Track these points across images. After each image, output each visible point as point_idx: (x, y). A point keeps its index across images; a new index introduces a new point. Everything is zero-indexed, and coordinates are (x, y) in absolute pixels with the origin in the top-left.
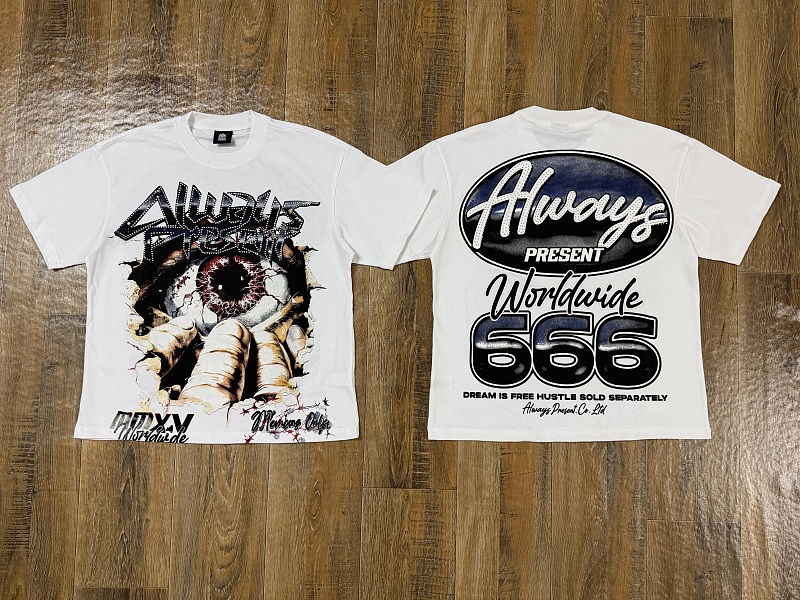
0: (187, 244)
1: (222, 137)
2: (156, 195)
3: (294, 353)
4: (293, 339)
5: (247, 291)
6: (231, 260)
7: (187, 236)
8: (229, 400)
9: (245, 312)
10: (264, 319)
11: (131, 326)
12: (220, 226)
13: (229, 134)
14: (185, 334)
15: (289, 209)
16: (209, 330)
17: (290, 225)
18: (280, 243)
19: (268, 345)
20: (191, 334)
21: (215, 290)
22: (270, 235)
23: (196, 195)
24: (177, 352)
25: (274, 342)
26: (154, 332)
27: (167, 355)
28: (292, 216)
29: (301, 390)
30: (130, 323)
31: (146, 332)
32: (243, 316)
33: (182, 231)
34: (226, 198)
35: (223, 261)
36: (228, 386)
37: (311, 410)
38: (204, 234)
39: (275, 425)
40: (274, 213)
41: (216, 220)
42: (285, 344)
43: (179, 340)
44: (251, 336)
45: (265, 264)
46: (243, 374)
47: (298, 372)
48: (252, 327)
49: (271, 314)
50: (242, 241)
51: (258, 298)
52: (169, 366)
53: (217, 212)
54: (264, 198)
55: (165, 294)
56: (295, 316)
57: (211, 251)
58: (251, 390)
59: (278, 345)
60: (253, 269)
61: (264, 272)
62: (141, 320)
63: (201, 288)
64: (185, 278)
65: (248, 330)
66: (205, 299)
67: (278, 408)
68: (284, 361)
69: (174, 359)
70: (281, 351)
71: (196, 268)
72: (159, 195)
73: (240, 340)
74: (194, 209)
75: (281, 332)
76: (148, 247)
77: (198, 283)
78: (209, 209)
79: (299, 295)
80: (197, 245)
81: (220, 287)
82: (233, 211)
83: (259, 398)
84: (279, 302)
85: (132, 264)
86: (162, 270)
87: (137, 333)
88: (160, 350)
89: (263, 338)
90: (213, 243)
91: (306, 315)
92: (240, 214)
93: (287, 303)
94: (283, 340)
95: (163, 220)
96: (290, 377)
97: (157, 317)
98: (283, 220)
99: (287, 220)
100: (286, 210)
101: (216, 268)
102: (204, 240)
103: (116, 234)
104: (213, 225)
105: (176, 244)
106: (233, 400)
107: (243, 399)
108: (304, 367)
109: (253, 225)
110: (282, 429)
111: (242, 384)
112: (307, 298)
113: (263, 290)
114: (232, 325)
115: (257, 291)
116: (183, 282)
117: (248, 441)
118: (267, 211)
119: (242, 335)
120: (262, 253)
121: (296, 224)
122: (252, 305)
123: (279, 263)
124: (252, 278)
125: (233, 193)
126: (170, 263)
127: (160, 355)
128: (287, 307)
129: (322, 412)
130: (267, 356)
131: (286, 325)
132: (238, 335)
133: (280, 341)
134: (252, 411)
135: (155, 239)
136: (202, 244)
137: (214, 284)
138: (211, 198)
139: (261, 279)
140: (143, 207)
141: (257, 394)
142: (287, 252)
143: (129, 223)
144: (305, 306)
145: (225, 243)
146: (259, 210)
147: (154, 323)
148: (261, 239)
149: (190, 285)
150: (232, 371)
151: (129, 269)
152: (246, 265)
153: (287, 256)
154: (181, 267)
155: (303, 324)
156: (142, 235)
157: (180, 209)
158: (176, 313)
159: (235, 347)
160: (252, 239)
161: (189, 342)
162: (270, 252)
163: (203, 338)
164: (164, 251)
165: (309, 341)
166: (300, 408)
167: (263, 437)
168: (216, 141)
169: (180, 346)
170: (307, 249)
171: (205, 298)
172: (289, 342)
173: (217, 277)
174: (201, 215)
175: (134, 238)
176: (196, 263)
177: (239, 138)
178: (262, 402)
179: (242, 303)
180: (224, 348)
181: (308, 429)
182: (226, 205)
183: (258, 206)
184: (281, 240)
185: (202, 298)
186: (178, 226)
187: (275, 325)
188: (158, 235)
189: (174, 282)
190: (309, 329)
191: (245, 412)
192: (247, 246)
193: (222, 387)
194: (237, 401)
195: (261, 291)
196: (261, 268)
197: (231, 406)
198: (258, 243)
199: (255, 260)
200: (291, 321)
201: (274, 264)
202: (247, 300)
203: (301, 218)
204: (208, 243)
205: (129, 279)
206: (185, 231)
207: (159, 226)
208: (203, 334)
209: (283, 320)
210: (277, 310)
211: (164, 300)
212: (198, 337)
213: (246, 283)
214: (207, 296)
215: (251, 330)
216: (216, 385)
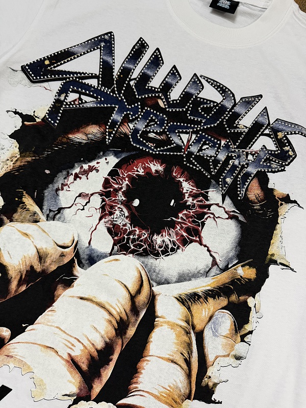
0: (114, 123)
2: (101, 41)
3: (210, 357)
4: (215, 333)
5: (172, 225)
6: (168, 171)
7: (120, 111)
9: (157, 255)
10: (182, 278)
12: (173, 117)
13: (234, 4)
14: (53, 252)
15: (281, 132)
16: (92, 260)
17: (272, 153)
18: (248, 175)
19: (173, 326)
20: (62, 255)
21: (128, 204)
22: (239, 157)
23: (156, 61)
24: (30, 275)
25: (184, 324)
28: (280, 143)
32: (151, 260)
33: (115, 100)
34: (196, 81)
35: (156, 167)
36: (84, 367)
38: (145, 117)
40: (256, 129)
41: (170, 105)
42: (200, 336)
43: (41, 257)
44: (152, 298)
45: (214, 196)
46: (115, 357)
48: (159, 283)
50: (194, 149)
51: (185, 242)
52: (7, 291)
53: (175, 94)
54: (249, 102)
55: (51, 179)
56: (234, 298)
57: (144, 145)
59: (188, 333)
60: (195, 196)
61: (209, 206)
63: (107, 192)
64: (91, 169)
65: (151, 286)
66: (106, 211)
68: (188, 362)
69: (20, 284)
70: (189, 345)
71: (113, 160)
72: (105, 43)
73: (133, 298)
74: (145, 78)
75: (201, 312)
76: (58, 103)
77: (106, 183)
78: (166, 87)
79: (251, 265)
80: (128, 128)
81: (136, 203)
82: (198, 102)
84: (214, 263)
85: (25, 118)
86: (62, 144)
90: (152, 135)
91: (251, 301)
92: (208, 110)
93: (226, 268)
94: (199, 327)
95: (92, 77)
96: (189, 397)
97: (24, 208)
98: (265, 143)
99: (271, 145)
100: (275, 131)
101: (141, 172)
102: (141, 126)
103: (23, 69)
104: (162, 110)
105: (98, 116)
106: (84, 394)
107: (98, 400)
108: (218, 390)
109: (220, 132)
111: (107, 373)
112: (263, 276)
113: (197, 233)
115: (188, 230)
116: (86, 173)
118: (246, 122)
119: (139, 291)
121: (284, 156)
122: (173, 250)
124: (188, 207)
125: (208, 80)
126: (79, 137)
128: (224, 277)
131: (212, 305)
132: (133, 288)
133: (194, 327)
135: (72, 96)
136: (136, 131)
137: (130, 195)
138: (175, 73)
139: (201, 216)
140: (75, 50)
142: (254, 191)
143: (47, 62)
144: (254, 287)
145: (169, 142)
146: (236, 116)
147: (16, 216)
148: (222, 157)
149: (94, 182)
150: (100, 345)
151: (17, 123)
152: (187, 187)
153: (252, 196)
154: (93, 151)
155: (241, 315)
156: (57, 85)
157: (125, 72)
158: (55, 214)
159: (119, 303)
160: (209, 152)
161: (53, 268)
162: (229, 180)
163: (78, 270)
164: (80, 118)
165: (241, 348)
168: (214, 5)
169: (38, 268)
170: (287, 199)
171: (107, 208)
172: (207, 334)
173: (138, 187)
174: (152, 90)
175: (45, 84)
176: (116, 154)
177: (244, 13)
179: (158, 239)
180: (102, 299)
182: (193, 91)
183: (237, 109)
184: (252, 170)
185: (103, 208)
186: (113, 91)
188: (80, 93)
189: (72, 167)
190: (248, 327)
192: (200, 159)
193: (74, 363)
194: (87, 398)
195: (193, 234)
196: (206, 198)
197: (76, 402)
198: (216, 162)
199: (203, 184)
200: (224, 302)
201: (228, 200)
202: (166, 239)
203: (293, 150)
204: (145, 133)
205: (11, 136)
206: (120, 103)
207: (87, 81)
208: (81, 264)
209: (212, 294)
210: (207, 273)
211: (46, 187)
212: (71, 264)
213: (175, 211)
214: (112, 207)
215: (156, 289)
216: (66, 356)
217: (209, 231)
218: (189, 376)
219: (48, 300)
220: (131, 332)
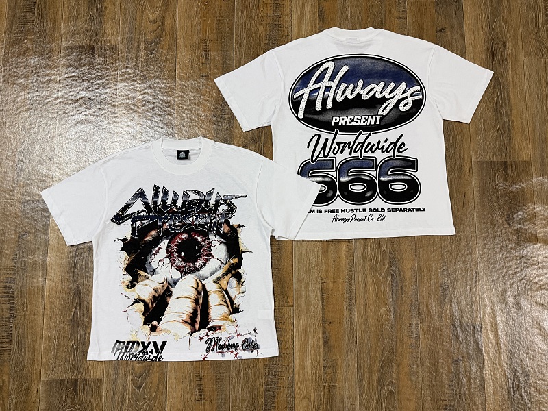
0: (160, 226)
1: (183, 155)
2: (138, 194)
3: (233, 297)
4: (232, 288)
5: (200, 256)
6: (190, 236)
7: (160, 221)
8: (190, 331)
9: (199, 270)
10: (212, 274)
11: (123, 283)
12: (182, 213)
13: (187, 152)
14: (159, 286)
15: (227, 201)
16: (175, 283)
17: (227, 211)
18: (221, 223)
19: (215, 292)
20: (163, 286)
21: (179, 256)
22: (215, 218)
23: (166, 193)
24: (155, 299)
25: (219, 290)
26: (139, 286)
27: (148, 301)
28: (229, 205)
29: (238, 322)
30: (122, 280)
31: (133, 286)
32: (197, 273)
33: (156, 216)
34: (186, 194)
35: (184, 236)
36: (189, 321)
37: (246, 336)
38: (171, 218)
39: (222, 347)
40: (217, 203)
41: (179, 209)
42: (226, 291)
43: (156, 291)
44: (204, 286)
45: (212, 237)
46: (199, 313)
47: (236, 310)
48: (204, 280)
49: (216, 271)
50: (197, 222)
51: (207, 260)
52: (149, 309)
53: (179, 203)
54: (210, 193)
55: (145, 260)
56: (233, 272)
57: (176, 230)
58: (205, 323)
59: (222, 292)
60: (204, 241)
61: (211, 242)
62: (130, 278)
63: (170, 255)
64: (159, 249)
65: (201, 282)
66: (172, 262)
67: (223, 335)
68: (226, 302)
69: (152, 304)
70: (224, 296)
71: (166, 241)
72: (140, 194)
73: (196, 289)
74: (164, 202)
75: (223, 283)
76: (134, 229)
77: (168, 252)
78: (175, 202)
79: (235, 257)
80: (166, 226)
81: (183, 254)
82: (190, 203)
83: (210, 329)
84: (222, 263)
85: (123, 240)
86: (143, 244)
87: (128, 287)
88: (143, 298)
89: (211, 287)
90: (177, 224)
91: (240, 271)
92: (195, 204)
93: (227, 262)
94: (225, 289)
95: (144, 211)
96: (231, 314)
97: (140, 275)
98: (223, 207)
99: (226, 207)
100: (225, 201)
101: (179, 241)
102: (171, 223)
103: (112, 220)
104: (177, 212)
105: (152, 226)
106: (193, 330)
107: (199, 330)
108: (240, 307)
109: (203, 211)
110: (226, 350)
111: (198, 319)
112: (241, 259)
113: (211, 255)
114: (190, 280)
115: (207, 255)
116: (158, 251)
117: (204, 359)
118: (212, 202)
119: (198, 286)
120: (210, 230)
121: (232, 209)
122: (204, 265)
123: (221, 236)
124: (203, 246)
125: (190, 191)
126: (148, 239)
127: (143, 301)
128: (227, 266)
129: (253, 338)
130: (214, 300)
131: (226, 278)
132: (195, 286)
133: (223, 289)
134: (206, 338)
135: (138, 223)
136: (170, 225)
137: (179, 252)
138: (175, 194)
139: (209, 247)
140: (130, 202)
141: (209, 326)
142: (226, 229)
143: (120, 213)
144: (239, 265)
145: (185, 224)
146: (207, 201)
147: (139, 280)
148: (209, 221)
149: (163, 253)
150: (192, 311)
151: (121, 244)
152: (200, 239)
153: (226, 231)
154: (157, 241)
155: (238, 277)
156: (130, 221)
157: (155, 203)
158: (154, 272)
159: (193, 294)
160: (203, 221)
161: (162, 292)
162: (215, 229)
163: (172, 289)
164: (144, 231)
165: (243, 289)
166: (238, 335)
167: (214, 356)
168: (179, 157)
169: (156, 295)
170: (239, 226)
172: (229, 290)
173: (180, 247)
174: (169, 206)
175: (124, 223)
176: (166, 238)
177: (193, 155)
178: (212, 332)
179: (197, 264)
180: (186, 295)
181: (244, 350)
182: (186, 199)
183: (206, 199)
184: (222, 221)
185: (170, 262)
186: (154, 214)
187: (219, 278)
188: (141, 220)
189: (152, 251)
190: (243, 280)
191: (201, 338)
192: (200, 225)
193: (185, 322)
194: (195, 331)
195: (210, 255)
196: (209, 239)
197: (191, 335)
198: (207, 224)
199: (205, 234)
200: (230, 275)
201: (218, 237)
202: (200, 262)
203: (234, 206)
204: (174, 225)
205: (121, 250)
206: (159, 217)
207: (141, 214)
208: (171, 286)
209: (225, 274)
210: (220, 268)
211: (145, 264)
212: (168, 288)
213: (199, 250)
214: (174, 260)
215: (204, 282)
216: (181, 321)
217: (215, 252)
218: (228, 307)
219: (166, 305)
220: (201, 301)
